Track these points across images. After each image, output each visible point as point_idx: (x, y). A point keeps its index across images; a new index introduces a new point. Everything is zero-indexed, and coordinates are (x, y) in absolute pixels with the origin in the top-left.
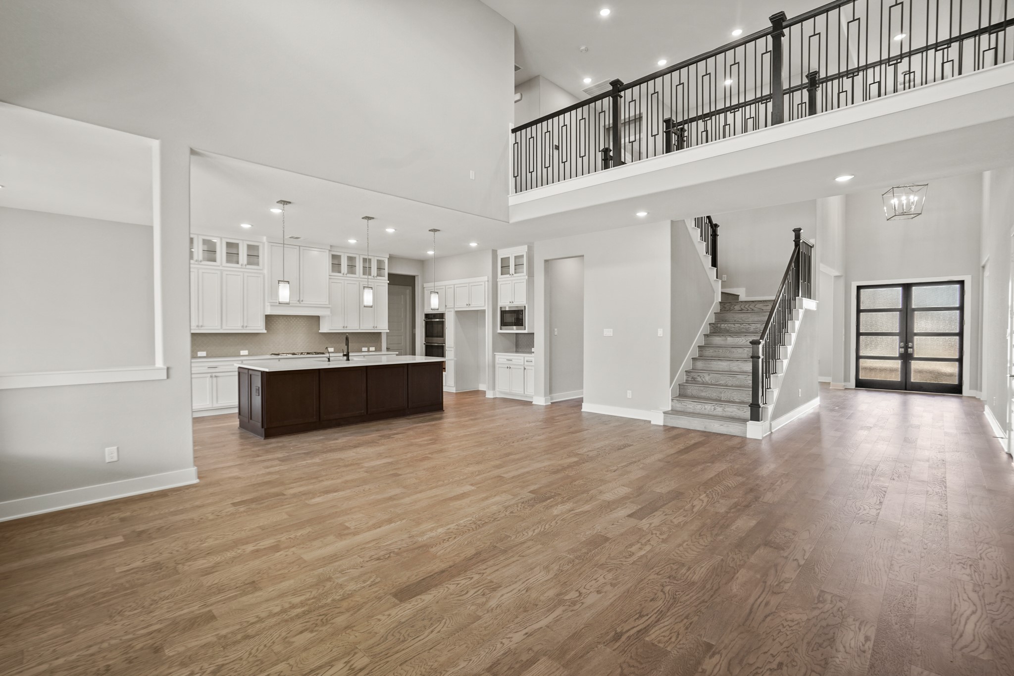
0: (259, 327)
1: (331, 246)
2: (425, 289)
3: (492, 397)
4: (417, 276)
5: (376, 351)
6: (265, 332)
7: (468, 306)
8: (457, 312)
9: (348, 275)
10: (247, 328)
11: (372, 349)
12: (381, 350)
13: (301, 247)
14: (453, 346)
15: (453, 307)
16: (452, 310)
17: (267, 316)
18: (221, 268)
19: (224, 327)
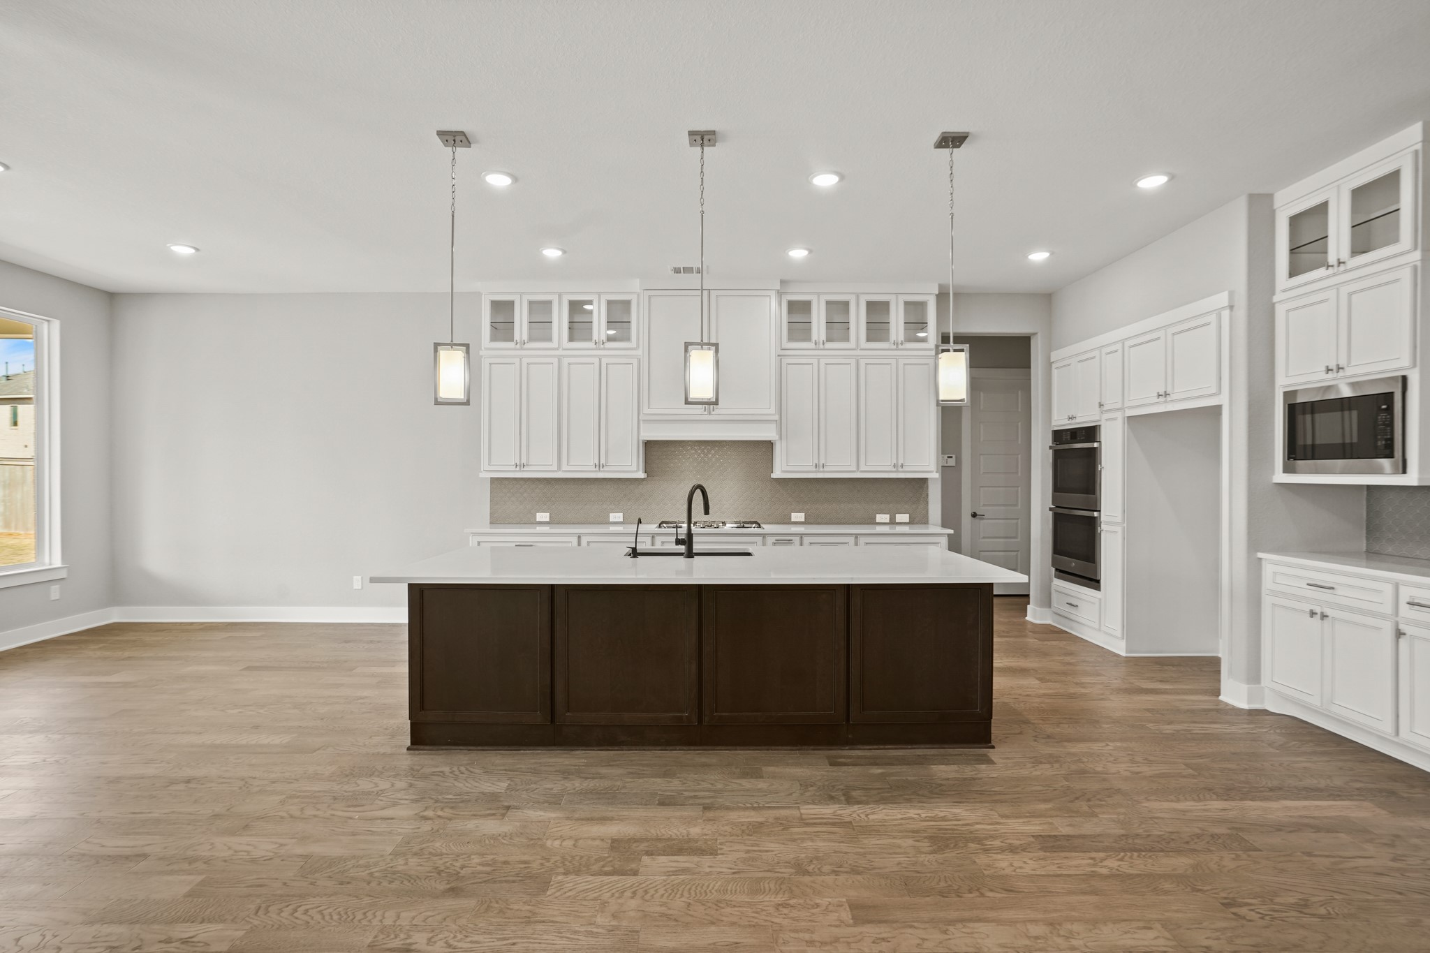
0: (631, 466)
1: (783, 282)
2: (1054, 366)
3: (1244, 705)
4: (1035, 334)
5: (911, 522)
6: (642, 475)
7: (1162, 399)
8: (1135, 422)
9: (829, 345)
10: (605, 469)
11: (903, 518)
12: (924, 521)
13: (712, 292)
14: (1119, 520)
15: (1119, 405)
16: (1119, 415)
17: (649, 445)
18: (560, 352)
19: (564, 467)
